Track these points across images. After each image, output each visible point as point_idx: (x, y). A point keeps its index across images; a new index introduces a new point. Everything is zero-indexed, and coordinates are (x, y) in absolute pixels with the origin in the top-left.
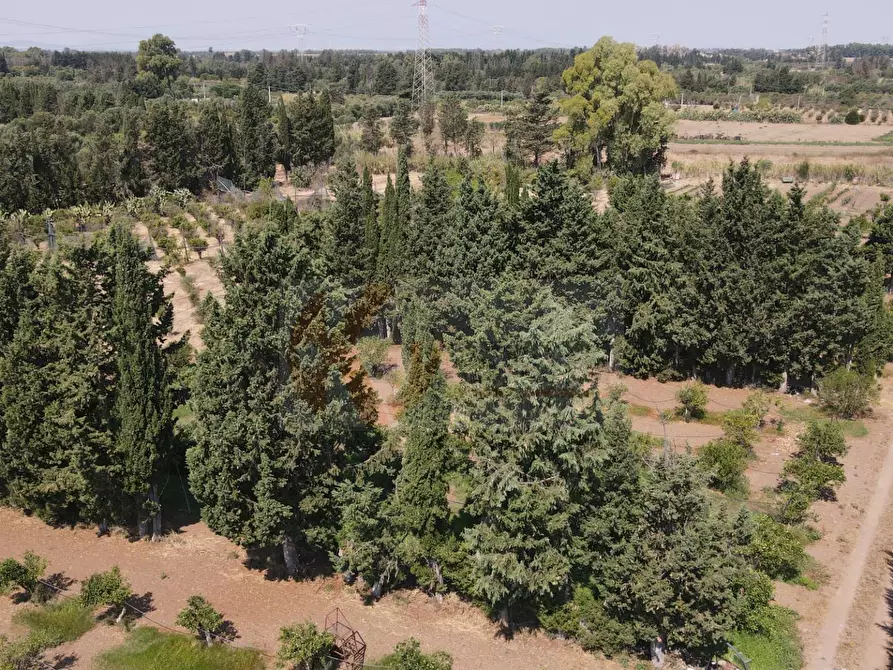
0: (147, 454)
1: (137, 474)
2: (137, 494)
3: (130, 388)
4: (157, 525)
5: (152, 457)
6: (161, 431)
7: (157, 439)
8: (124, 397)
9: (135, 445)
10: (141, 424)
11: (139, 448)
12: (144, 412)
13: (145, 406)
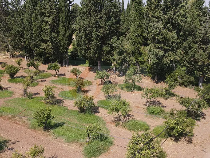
0: (66, 41)
1: (63, 46)
2: (63, 52)
3: (62, 22)
4: (68, 63)
5: (67, 42)
6: (69, 35)
7: (68, 37)
8: (61, 25)
9: (63, 38)
10: (65, 32)
11: (64, 39)
12: (65, 29)
13: (66, 28)
